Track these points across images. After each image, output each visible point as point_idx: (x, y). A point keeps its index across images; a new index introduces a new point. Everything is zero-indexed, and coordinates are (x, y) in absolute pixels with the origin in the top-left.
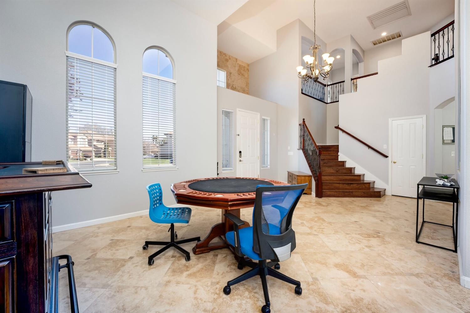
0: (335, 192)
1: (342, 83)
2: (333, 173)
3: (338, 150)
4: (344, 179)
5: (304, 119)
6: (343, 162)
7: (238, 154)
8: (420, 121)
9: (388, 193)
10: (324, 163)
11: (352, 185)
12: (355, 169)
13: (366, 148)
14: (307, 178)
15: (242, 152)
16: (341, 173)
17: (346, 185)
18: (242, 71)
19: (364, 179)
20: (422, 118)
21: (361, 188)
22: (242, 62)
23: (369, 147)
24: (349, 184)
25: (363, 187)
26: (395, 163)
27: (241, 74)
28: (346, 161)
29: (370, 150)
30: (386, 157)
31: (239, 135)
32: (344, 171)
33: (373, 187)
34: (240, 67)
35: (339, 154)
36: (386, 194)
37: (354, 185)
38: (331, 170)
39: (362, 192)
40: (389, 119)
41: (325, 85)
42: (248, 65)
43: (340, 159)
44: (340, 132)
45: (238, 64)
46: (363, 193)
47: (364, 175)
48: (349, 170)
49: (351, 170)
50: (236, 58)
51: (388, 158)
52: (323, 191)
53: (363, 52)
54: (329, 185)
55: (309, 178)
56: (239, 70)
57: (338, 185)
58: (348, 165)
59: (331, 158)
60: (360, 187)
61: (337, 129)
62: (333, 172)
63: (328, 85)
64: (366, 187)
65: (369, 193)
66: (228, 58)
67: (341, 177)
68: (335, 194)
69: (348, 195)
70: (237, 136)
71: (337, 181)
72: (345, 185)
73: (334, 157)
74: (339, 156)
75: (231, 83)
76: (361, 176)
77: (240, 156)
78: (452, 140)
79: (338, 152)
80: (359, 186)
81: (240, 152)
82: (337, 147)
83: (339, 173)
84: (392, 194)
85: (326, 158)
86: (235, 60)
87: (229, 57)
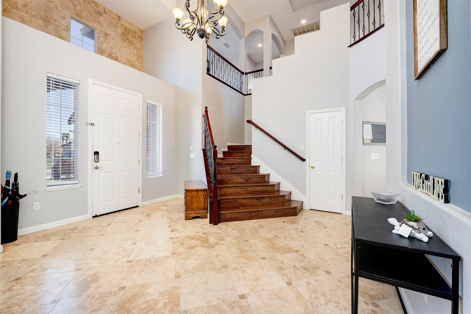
0: (239, 213)
1: (261, 72)
2: (241, 183)
3: (251, 152)
4: (253, 192)
5: (206, 108)
6: (256, 167)
7: (91, 156)
8: (340, 115)
9: (306, 206)
10: (233, 169)
11: (262, 200)
12: (270, 175)
13: (282, 148)
14: (201, 193)
15: (100, 153)
16: (252, 183)
17: (256, 201)
18: (129, 36)
19: (279, 189)
20: (342, 111)
21: (274, 203)
22: (131, 24)
23: (286, 147)
24: (259, 199)
25: (277, 201)
26: (313, 167)
27: (127, 41)
28: (259, 166)
29: (286, 152)
30: (304, 160)
31: (92, 124)
32: (256, 180)
33: (289, 199)
34: (126, 30)
35: (252, 156)
36: (303, 208)
37: (266, 200)
38: (238, 179)
39: (274, 209)
40: (307, 111)
41: (243, 73)
42: (142, 32)
43: (253, 163)
44: (253, 128)
45: (122, 25)
46: (275, 212)
47: (279, 184)
48: (262, 177)
49: (264, 179)
50: (120, 16)
51: (305, 161)
52: (221, 213)
53: (285, 42)
54: (232, 202)
55: (204, 193)
56: (123, 34)
57: (244, 201)
58: (262, 171)
59: (242, 162)
60: (272, 202)
61: (250, 123)
62: (242, 181)
63: (246, 74)
64: (280, 202)
65: (283, 210)
66: (102, 11)
67: (250, 189)
68: (238, 215)
69: (256, 215)
70: (90, 126)
71: (245, 194)
72: (254, 200)
73: (246, 160)
74: (252, 160)
75: (107, 50)
76: (275, 185)
77: (97, 160)
78: (372, 140)
79: (251, 154)
80: (272, 200)
81: (97, 153)
82: (249, 147)
83: (250, 183)
84: (310, 208)
85: (236, 162)
86: (116, 18)
87: (104, 9)
